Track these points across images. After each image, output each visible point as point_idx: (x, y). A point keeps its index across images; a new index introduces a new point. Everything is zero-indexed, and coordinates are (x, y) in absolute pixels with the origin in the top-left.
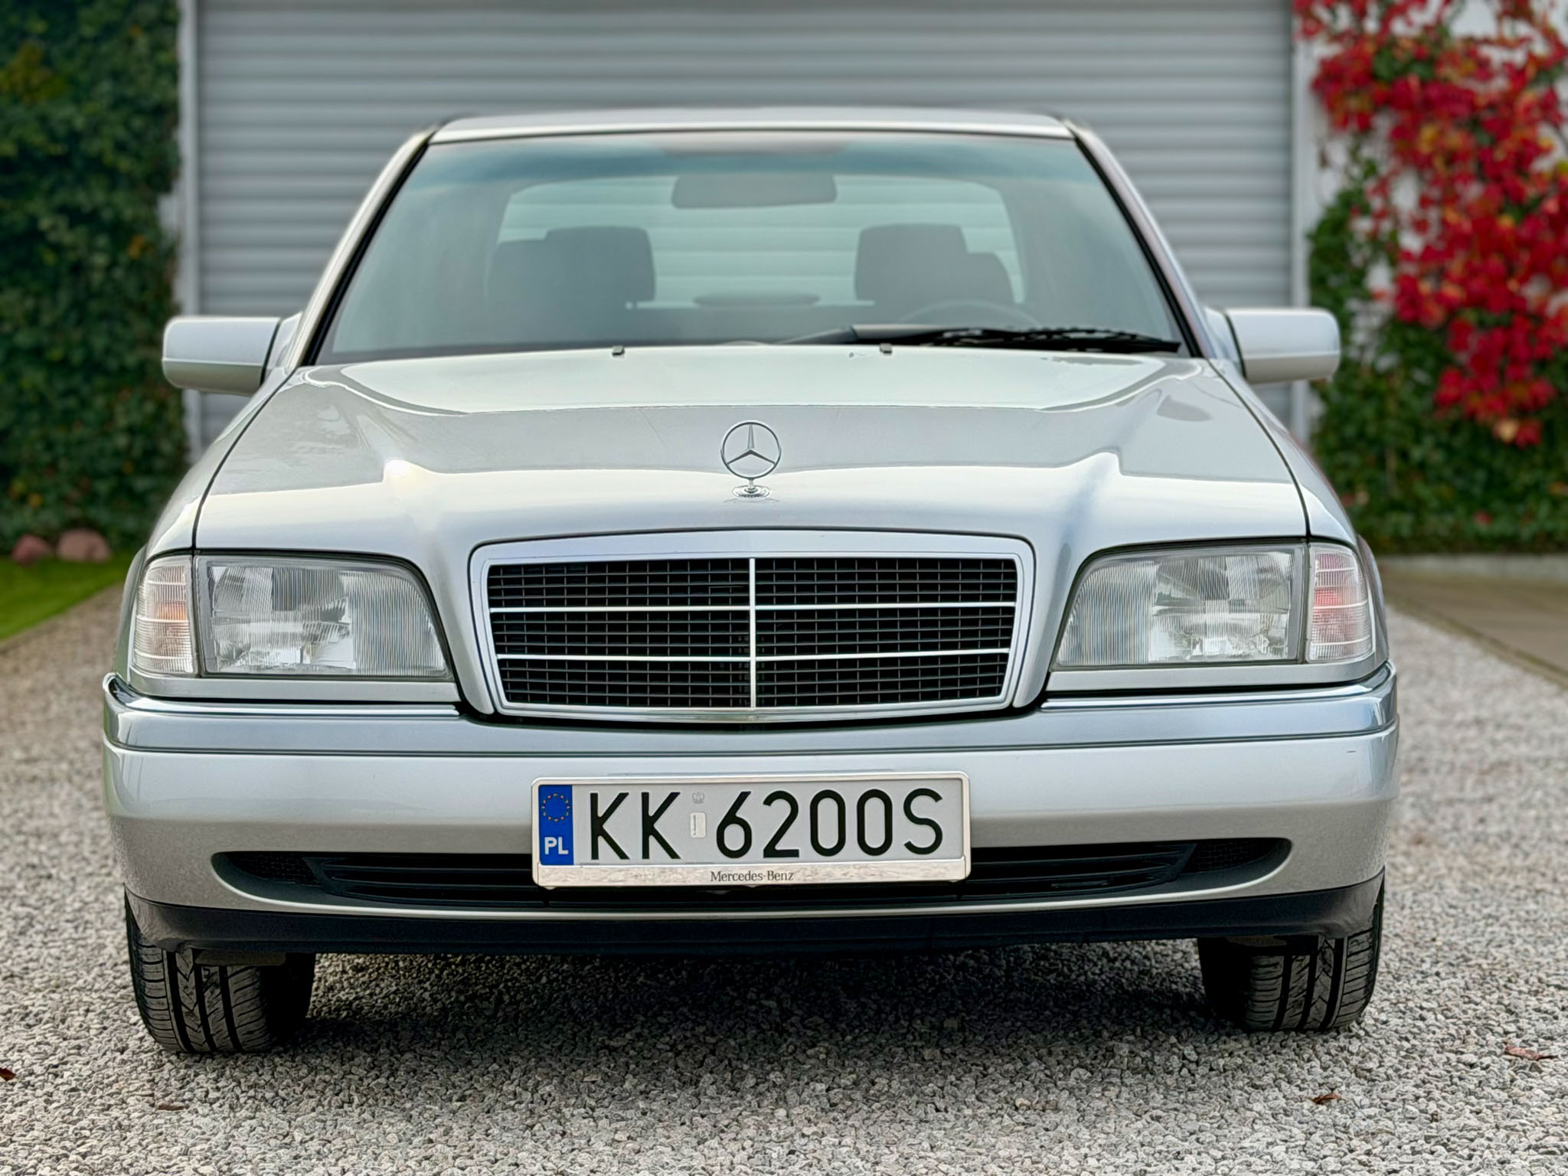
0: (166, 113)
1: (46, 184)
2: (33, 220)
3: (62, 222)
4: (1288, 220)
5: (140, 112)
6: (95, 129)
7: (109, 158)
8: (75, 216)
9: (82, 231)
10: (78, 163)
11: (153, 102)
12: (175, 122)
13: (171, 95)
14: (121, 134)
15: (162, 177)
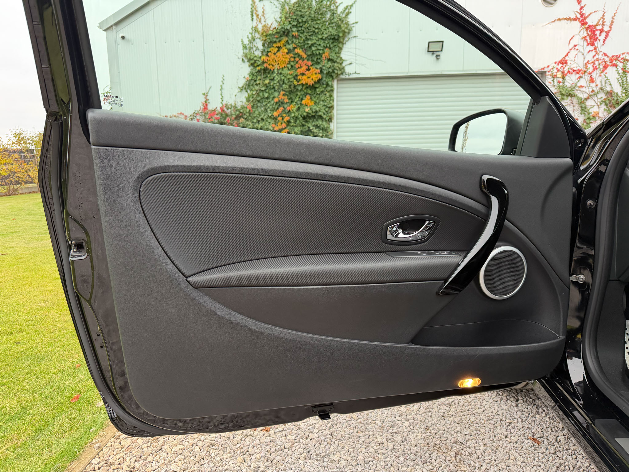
0: (331, 107)
1: (311, 121)
2: (309, 127)
3: (314, 128)
5: (327, 107)
6: (320, 111)
7: (322, 115)
8: (317, 127)
9: (317, 129)
10: (316, 117)
11: (330, 106)
12: (333, 109)
13: (333, 104)
14: (324, 111)
15: (330, 120)
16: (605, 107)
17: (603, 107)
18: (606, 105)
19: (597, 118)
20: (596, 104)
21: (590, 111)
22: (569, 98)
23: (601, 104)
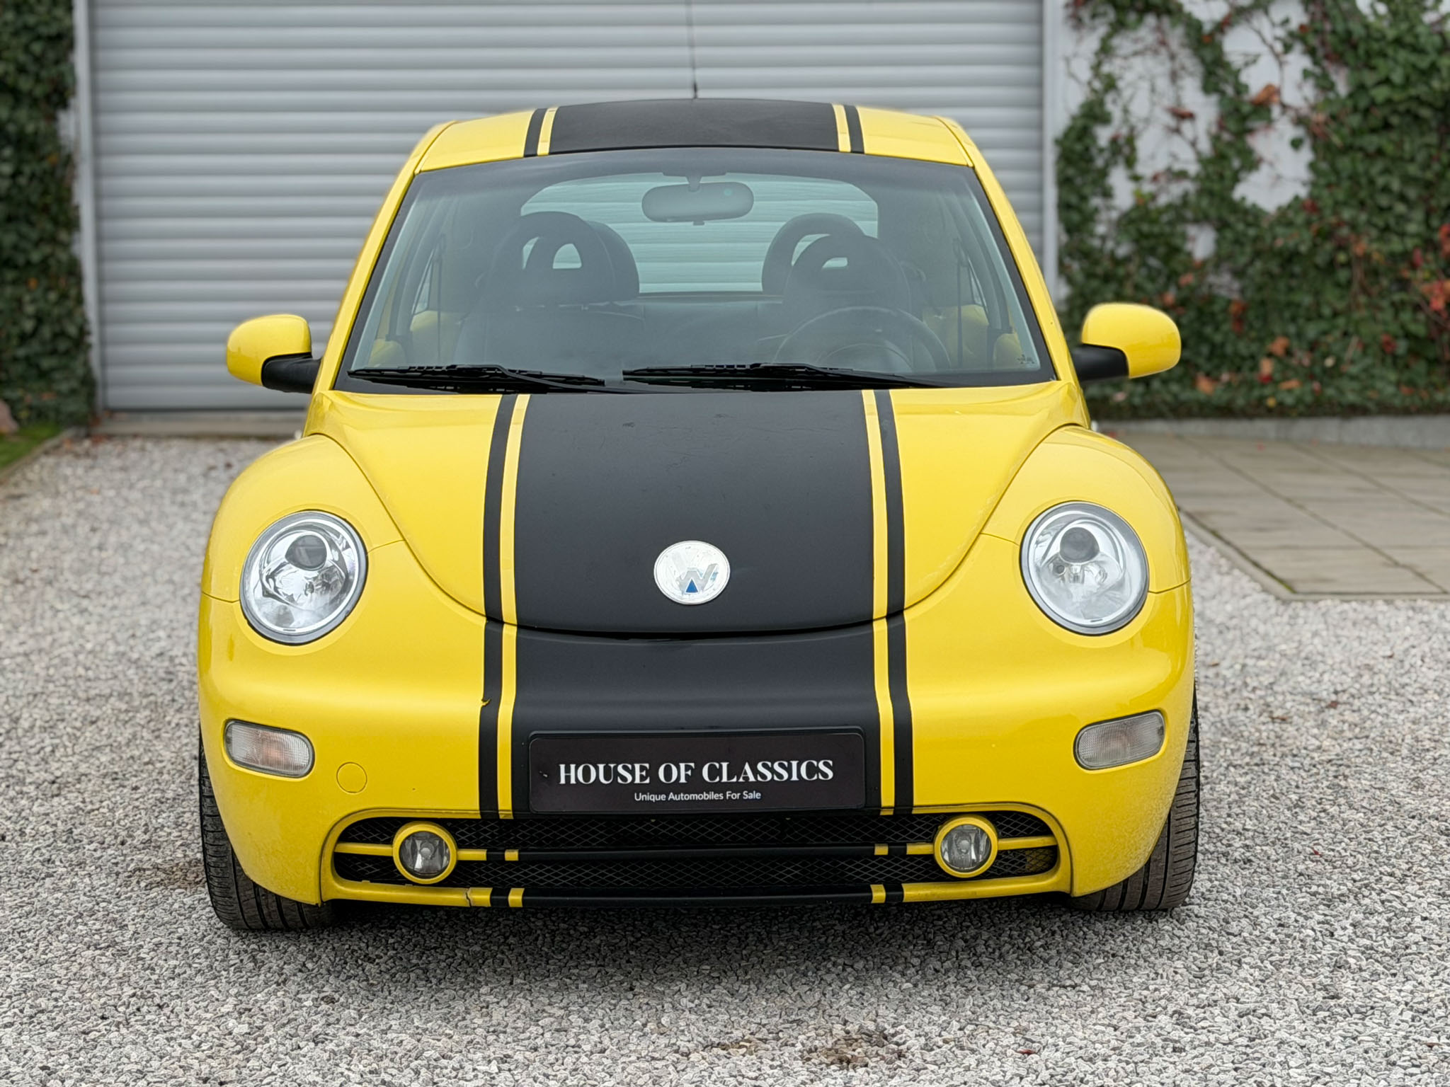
0: (63, 40)
4: (1040, 126)
5: (39, 38)
7: (12, 79)
11: (53, 30)
12: (71, 46)
13: (67, 22)
14: (22, 58)
15: (60, 96)
16: (1306, 62)
17: (1298, 61)
18: (1311, 52)
19: (1276, 111)
20: (1264, 49)
21: (1244, 78)
22: (1151, 20)
23: (1288, 48)
